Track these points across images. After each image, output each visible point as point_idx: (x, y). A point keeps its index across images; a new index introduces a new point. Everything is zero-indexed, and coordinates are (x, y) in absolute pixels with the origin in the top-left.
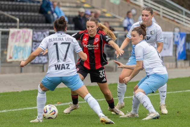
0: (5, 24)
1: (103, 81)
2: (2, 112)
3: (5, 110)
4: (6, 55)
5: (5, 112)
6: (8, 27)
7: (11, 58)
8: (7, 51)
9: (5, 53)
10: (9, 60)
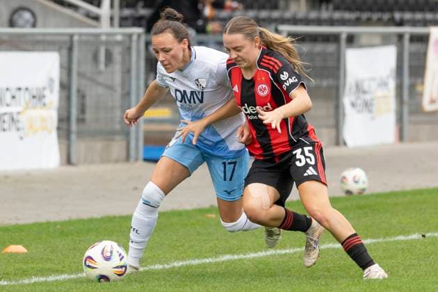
0: (419, 16)
1: (306, 174)
2: (408, 240)
3: (415, 233)
4: (421, 95)
5: (417, 238)
6: (426, 23)
7: (433, 102)
8: (423, 83)
9: (419, 88)
10: (428, 107)
